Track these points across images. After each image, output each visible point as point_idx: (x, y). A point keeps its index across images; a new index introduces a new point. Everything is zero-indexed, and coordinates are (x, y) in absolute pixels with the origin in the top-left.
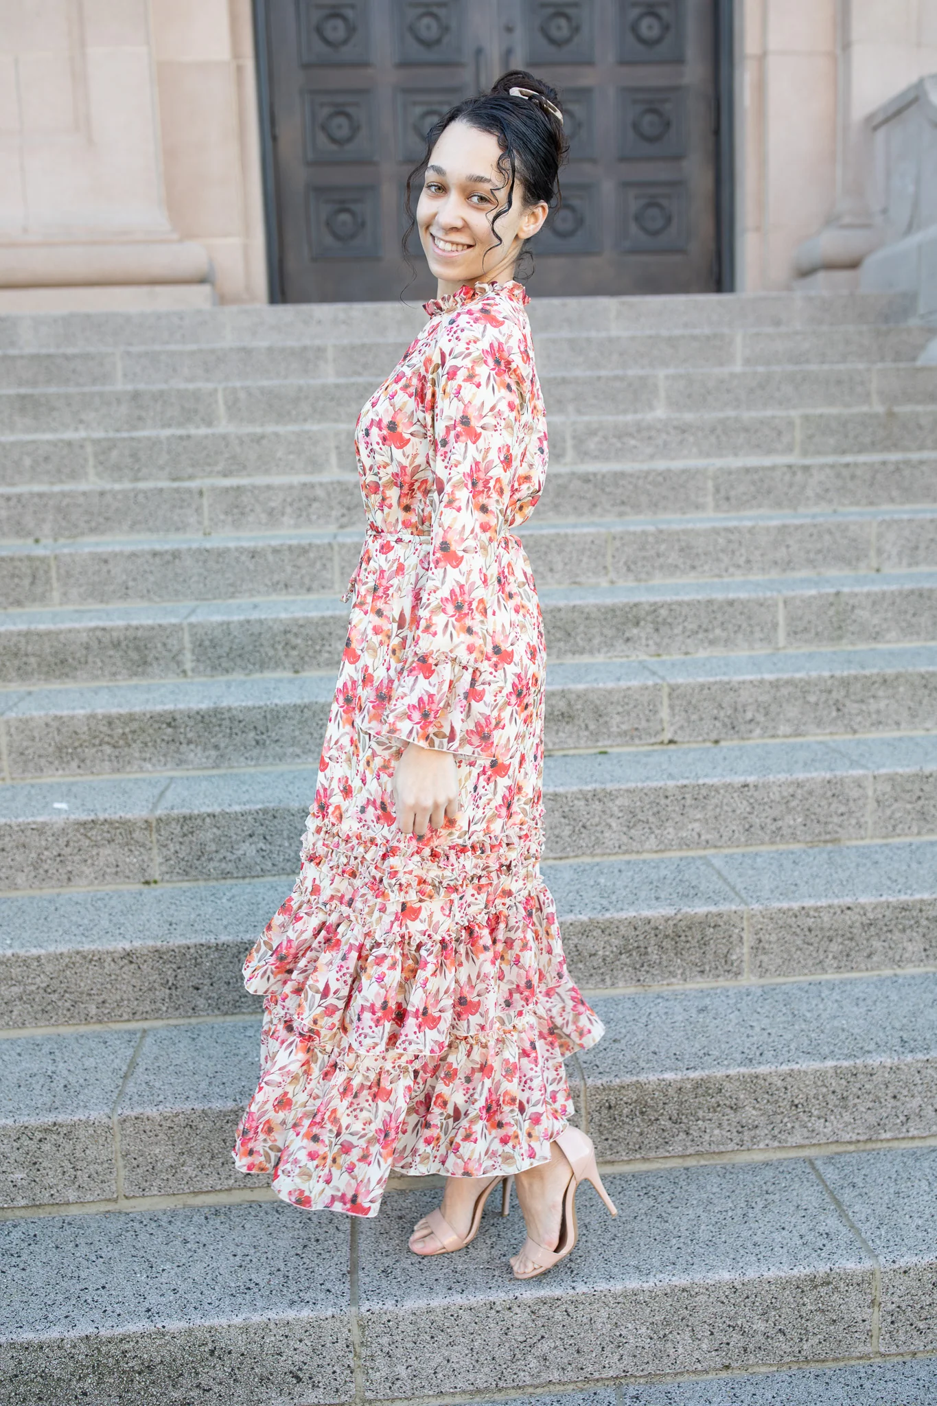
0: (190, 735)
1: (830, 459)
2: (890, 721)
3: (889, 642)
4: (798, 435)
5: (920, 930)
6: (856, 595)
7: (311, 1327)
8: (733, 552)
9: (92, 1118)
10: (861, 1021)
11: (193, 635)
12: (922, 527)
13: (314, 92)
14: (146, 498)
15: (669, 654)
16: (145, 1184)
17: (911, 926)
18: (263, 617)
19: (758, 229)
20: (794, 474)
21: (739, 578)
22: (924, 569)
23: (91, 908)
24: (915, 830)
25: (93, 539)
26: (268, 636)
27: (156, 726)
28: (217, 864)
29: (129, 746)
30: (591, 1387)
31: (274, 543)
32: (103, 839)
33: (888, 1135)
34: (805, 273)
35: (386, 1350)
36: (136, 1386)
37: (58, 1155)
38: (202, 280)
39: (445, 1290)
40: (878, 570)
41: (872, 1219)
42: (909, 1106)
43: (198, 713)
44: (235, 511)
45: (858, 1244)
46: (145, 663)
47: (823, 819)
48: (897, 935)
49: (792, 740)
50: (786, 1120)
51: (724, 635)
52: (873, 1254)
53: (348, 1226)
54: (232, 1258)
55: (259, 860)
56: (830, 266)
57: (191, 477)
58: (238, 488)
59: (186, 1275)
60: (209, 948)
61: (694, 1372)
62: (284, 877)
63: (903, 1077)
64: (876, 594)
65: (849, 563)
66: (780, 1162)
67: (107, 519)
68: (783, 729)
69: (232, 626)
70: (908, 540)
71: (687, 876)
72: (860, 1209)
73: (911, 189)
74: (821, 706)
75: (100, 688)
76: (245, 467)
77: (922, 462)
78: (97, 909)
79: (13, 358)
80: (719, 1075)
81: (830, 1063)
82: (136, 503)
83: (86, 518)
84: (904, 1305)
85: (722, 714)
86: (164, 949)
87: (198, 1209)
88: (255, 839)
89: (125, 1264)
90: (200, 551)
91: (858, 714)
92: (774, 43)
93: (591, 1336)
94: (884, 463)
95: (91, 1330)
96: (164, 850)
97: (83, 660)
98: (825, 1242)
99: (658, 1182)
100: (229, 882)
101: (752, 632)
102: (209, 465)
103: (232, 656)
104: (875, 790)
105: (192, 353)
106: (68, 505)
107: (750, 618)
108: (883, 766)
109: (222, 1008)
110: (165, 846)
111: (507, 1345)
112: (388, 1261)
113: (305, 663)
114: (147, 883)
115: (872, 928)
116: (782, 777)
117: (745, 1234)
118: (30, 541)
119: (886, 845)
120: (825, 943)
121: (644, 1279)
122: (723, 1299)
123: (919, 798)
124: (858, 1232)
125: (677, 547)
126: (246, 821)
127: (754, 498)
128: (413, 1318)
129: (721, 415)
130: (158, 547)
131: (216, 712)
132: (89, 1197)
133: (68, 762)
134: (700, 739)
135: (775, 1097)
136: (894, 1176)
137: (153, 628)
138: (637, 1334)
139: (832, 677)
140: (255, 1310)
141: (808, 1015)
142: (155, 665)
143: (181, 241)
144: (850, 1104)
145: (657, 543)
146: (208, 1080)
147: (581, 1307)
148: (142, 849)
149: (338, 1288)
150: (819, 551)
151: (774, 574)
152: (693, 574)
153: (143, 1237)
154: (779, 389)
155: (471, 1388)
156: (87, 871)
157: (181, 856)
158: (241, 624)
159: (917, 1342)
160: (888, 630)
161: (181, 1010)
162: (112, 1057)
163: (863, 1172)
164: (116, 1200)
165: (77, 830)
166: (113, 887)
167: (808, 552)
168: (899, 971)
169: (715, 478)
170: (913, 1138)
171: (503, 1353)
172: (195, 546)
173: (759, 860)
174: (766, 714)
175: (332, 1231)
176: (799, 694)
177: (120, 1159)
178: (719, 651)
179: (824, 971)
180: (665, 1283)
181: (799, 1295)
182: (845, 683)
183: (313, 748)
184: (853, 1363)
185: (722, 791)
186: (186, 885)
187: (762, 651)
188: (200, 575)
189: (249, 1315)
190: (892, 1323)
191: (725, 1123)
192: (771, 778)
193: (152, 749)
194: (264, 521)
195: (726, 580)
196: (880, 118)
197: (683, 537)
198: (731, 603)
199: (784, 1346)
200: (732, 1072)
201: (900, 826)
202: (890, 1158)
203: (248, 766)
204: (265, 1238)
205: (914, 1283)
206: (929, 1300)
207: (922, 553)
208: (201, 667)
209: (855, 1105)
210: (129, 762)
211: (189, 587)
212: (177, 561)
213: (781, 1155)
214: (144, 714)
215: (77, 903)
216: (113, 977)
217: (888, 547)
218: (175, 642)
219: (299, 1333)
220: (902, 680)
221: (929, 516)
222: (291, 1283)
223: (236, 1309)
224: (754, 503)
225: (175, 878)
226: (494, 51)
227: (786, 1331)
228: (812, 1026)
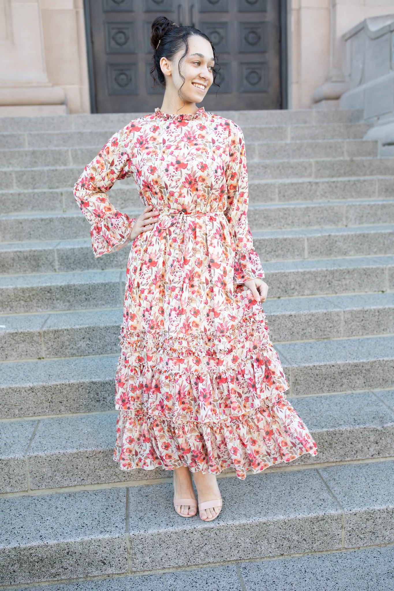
0: (57, 296)
1: (327, 180)
2: (351, 289)
3: (351, 256)
4: (314, 169)
5: (362, 374)
6: (337, 236)
7: (109, 542)
8: (286, 218)
9: (16, 457)
10: (338, 413)
11: (59, 254)
12: (365, 208)
13: (109, 23)
14: (39, 196)
16: (39, 484)
17: (359, 373)
19: (297, 82)
20: (312, 186)
21: (289, 229)
22: (365, 225)
23: (15, 369)
24: (361, 333)
25: (16, 213)
27: (43, 292)
28: (69, 350)
29: (32, 301)
30: (226, 564)
32: (21, 340)
33: (349, 459)
34: (317, 101)
35: (141, 551)
36: (36, 568)
37: (2, 473)
38: (62, 103)
39: (165, 526)
40: (346, 226)
41: (342, 493)
42: (357, 447)
43: (61, 287)
45: (336, 503)
46: (38, 266)
47: (323, 329)
48: (353, 377)
49: (310, 297)
51: (282, 253)
52: (342, 507)
53: (125, 500)
54: (76, 514)
55: (87, 348)
56: (328, 98)
57: (58, 187)
59: (57, 522)
60: (66, 385)
61: (268, 557)
62: (98, 356)
63: (355, 435)
64: (345, 236)
65: (334, 223)
66: (305, 471)
67: (22, 205)
68: (307, 292)
69: (75, 250)
70: (359, 213)
72: (337, 489)
73: (361, 66)
74: (322, 282)
75: (19, 277)
77: (364, 181)
78: (18, 370)
81: (325, 430)
82: (34, 198)
83: (12, 205)
84: (354, 528)
85: (281, 286)
86: (47, 386)
87: (62, 494)
88: (85, 340)
89: (31, 518)
90: (61, 219)
91: (337, 286)
92: (304, 4)
93: (226, 543)
94: (349, 181)
95: (16, 545)
96: (47, 345)
97: (12, 265)
98: (322, 503)
100: (75, 358)
101: (294, 252)
102: (65, 182)
103: (75, 263)
104: (344, 317)
105: (58, 135)
106: (5, 199)
107: (293, 246)
108: (348, 307)
109: (72, 410)
110: (47, 343)
111: (191, 547)
112: (142, 514)
113: (106, 266)
114: (40, 358)
115: (343, 374)
116: (306, 312)
117: (290, 500)
119: (349, 340)
121: (248, 519)
122: (280, 527)
123: (363, 320)
124: (336, 498)
125: (263, 216)
126: (81, 332)
127: (295, 196)
128: (152, 537)
129: (281, 161)
130: (43, 217)
131: (69, 286)
132: (16, 490)
133: (6, 308)
134: (272, 296)
136: (351, 476)
137: (41, 251)
138: (245, 542)
139: (327, 270)
140: (86, 535)
141: (316, 410)
142: (42, 266)
143: (53, 86)
144: (333, 446)
145: (254, 214)
146: (66, 440)
147: (222, 531)
148: (37, 345)
149: (120, 525)
150: (322, 218)
151: (303, 228)
152: (269, 228)
153: (38, 506)
154: (306, 150)
155: (176, 565)
156: (14, 354)
157: (54, 347)
158: (79, 249)
159: (360, 543)
160: (350, 251)
161: (54, 412)
162: (25, 431)
163: (338, 474)
165: (10, 337)
166: (25, 360)
167: (317, 218)
168: (354, 392)
169: (279, 187)
170: (359, 460)
171: (190, 551)
172: (59, 216)
173: (296, 346)
174: (300, 286)
175: (118, 502)
176: (313, 277)
177: (28, 474)
178: (280, 260)
179: (323, 392)
180: (256, 521)
181: (312, 525)
182: (332, 273)
183: (110, 301)
184: (334, 552)
185: (281, 318)
186: (56, 359)
187: (298, 260)
188: (61, 229)
189: (83, 537)
190: (350, 535)
192: (301, 312)
193: (42, 302)
195: (283, 230)
196: (348, 36)
197: (265, 212)
198: (285, 240)
199: (305, 546)
201: (355, 332)
202: (349, 468)
203: (82, 309)
204: (90, 505)
205: (359, 519)
206: (365, 526)
207: (364, 218)
208: (62, 268)
209: (335, 447)
210: (32, 308)
211: (57, 234)
212: (52, 223)
213: (305, 468)
214: (38, 288)
215: (10, 367)
216: (25, 398)
217: (350, 216)
218: (51, 257)
219: (104, 544)
220: (356, 271)
221: (367, 203)
222: (101, 524)
223: (78, 535)
224: (295, 198)
225: (51, 357)
226: (186, 6)
227: (307, 540)
228: (318, 414)
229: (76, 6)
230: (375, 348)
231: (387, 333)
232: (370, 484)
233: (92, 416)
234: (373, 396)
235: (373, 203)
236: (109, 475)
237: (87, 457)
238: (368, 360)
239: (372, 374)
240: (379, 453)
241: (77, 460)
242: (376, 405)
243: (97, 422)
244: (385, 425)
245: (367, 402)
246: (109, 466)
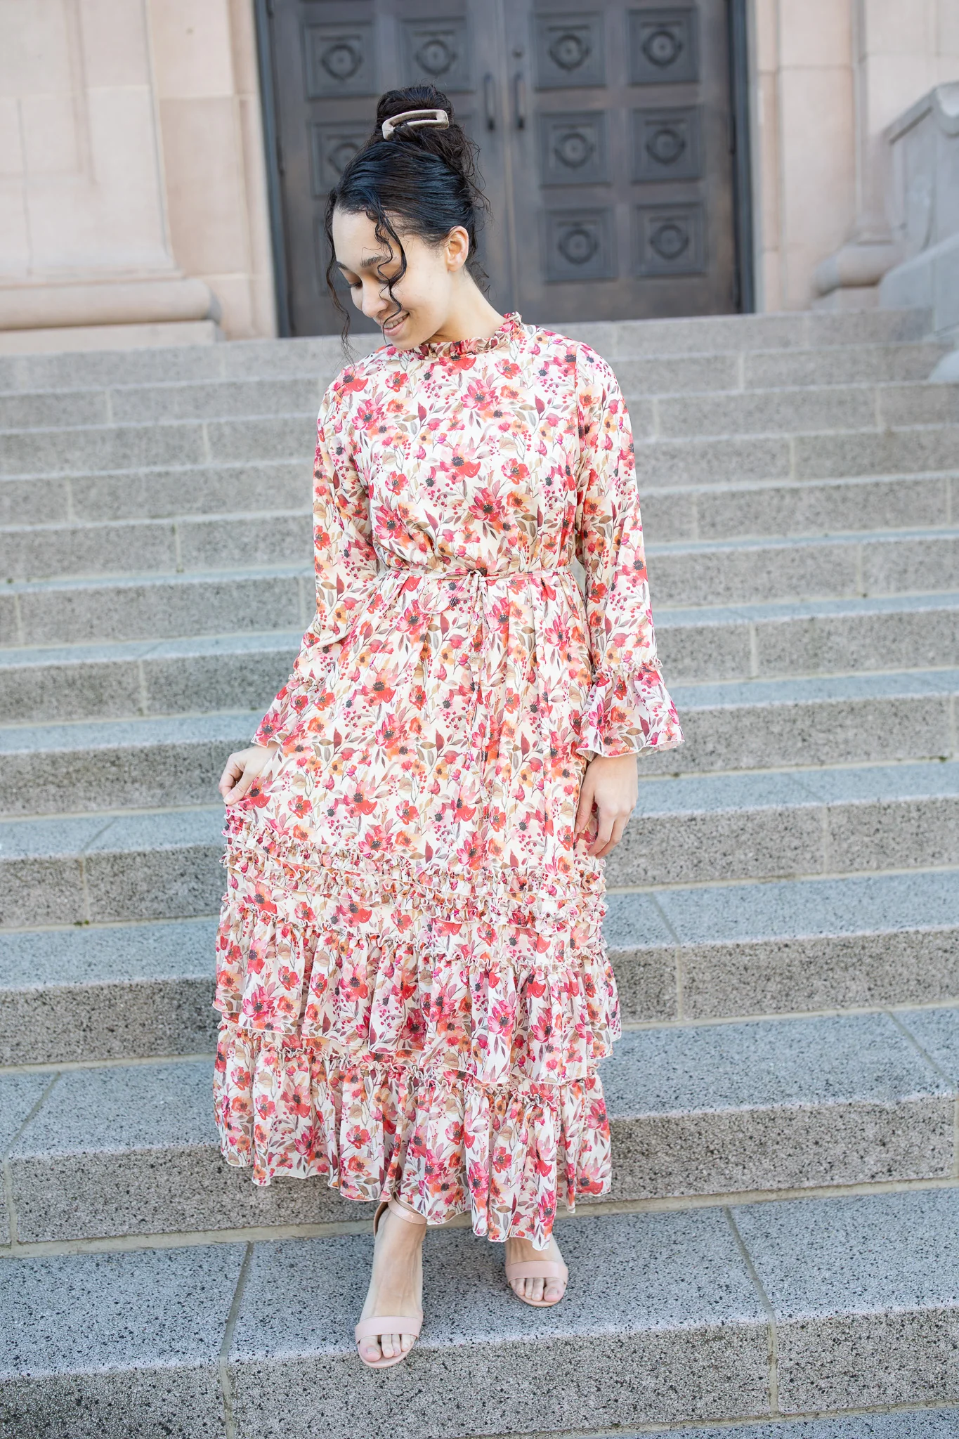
0: (134, 774)
1: (824, 482)
2: (859, 751)
3: (868, 669)
4: (793, 459)
5: (863, 968)
6: (832, 621)
7: (179, 1377)
8: (712, 579)
10: (790, 1064)
11: (148, 673)
12: (910, 550)
13: (319, 125)
14: (118, 536)
16: (38, 1230)
17: (854, 964)
18: (218, 653)
19: (776, 249)
20: (783, 497)
21: (718, 606)
22: (913, 593)
23: (17, 949)
24: (875, 865)
25: (62, 578)
26: (225, 672)
27: (100, 764)
28: (149, 904)
29: (74, 785)
31: (238, 578)
32: (33, 879)
33: (811, 1183)
34: (824, 292)
35: (257, 1402)
38: (205, 317)
39: (319, 1341)
40: (865, 596)
41: (777, 1271)
42: (832, 1153)
43: (142, 751)
44: (208, 547)
46: (101, 701)
47: (775, 854)
48: (839, 974)
49: (756, 772)
50: (701, 1166)
51: (694, 664)
52: (770, 1307)
53: (237, 1274)
54: (113, 1305)
55: (191, 899)
56: (848, 284)
57: (170, 515)
58: (210, 524)
59: (63, 1323)
60: (123, 989)
61: (581, 1430)
63: (825, 1122)
64: (853, 620)
65: (834, 589)
66: (696, 1211)
67: (80, 558)
68: (746, 761)
69: (187, 664)
70: (895, 563)
71: (627, 914)
72: (767, 1261)
73: (927, 202)
74: (785, 736)
75: (54, 728)
76: (224, 503)
77: (917, 483)
78: (22, 951)
80: (628, 1119)
81: (746, 1107)
82: (108, 541)
83: (59, 557)
84: (803, 1363)
86: (77, 990)
87: (90, 1256)
88: (186, 878)
89: (5, 1311)
90: (163, 588)
91: (825, 745)
92: (788, 58)
93: (471, 1391)
94: (877, 485)
96: (95, 890)
97: (38, 700)
98: (723, 1294)
100: (161, 922)
101: (723, 662)
102: (188, 501)
103: (188, 693)
104: (830, 823)
105: (182, 390)
106: (40, 545)
107: (720, 647)
108: (839, 798)
109: (138, 1050)
110: (96, 886)
111: (383, 1399)
112: (269, 1310)
113: (262, 699)
114: (79, 923)
115: (812, 967)
116: (731, 810)
117: (642, 1285)
119: (843, 880)
120: (762, 983)
121: (526, 1331)
122: (609, 1353)
123: (877, 830)
124: (760, 1283)
126: (177, 860)
127: (742, 523)
128: (284, 1369)
129: (712, 439)
130: (122, 585)
131: (161, 750)
133: (13, 802)
134: (659, 772)
135: (689, 1143)
136: (811, 1226)
137: (107, 666)
138: (520, 1389)
139: (796, 706)
140: (123, 1359)
141: (737, 1057)
142: (110, 703)
143: (184, 278)
144: (770, 1150)
146: (107, 1123)
147: (459, 1360)
148: (73, 890)
149: (211, 1337)
150: (803, 577)
151: (756, 601)
152: (669, 603)
153: (29, 1283)
154: (778, 412)
156: (18, 911)
157: (112, 896)
158: (196, 661)
159: (819, 1402)
160: (867, 657)
161: (96, 1053)
162: (20, 1100)
163: (780, 1222)
164: (9, 1246)
165: (8, 871)
166: (45, 928)
167: (791, 578)
168: (842, 1012)
169: (700, 504)
170: (838, 1186)
171: (379, 1407)
172: (158, 583)
173: (706, 896)
174: (728, 745)
175: (220, 1278)
176: (762, 724)
177: (12, 1204)
178: (687, 682)
179: (763, 1011)
180: (546, 1336)
181: (690, 1350)
182: (811, 712)
184: (751, 1422)
185: (668, 825)
186: (117, 925)
187: (733, 681)
188: (165, 612)
189: (116, 1364)
190: (792, 1381)
191: (637, 1170)
192: (719, 811)
193: (97, 789)
194: (237, 557)
196: (897, 130)
197: (659, 565)
198: (700, 632)
199: (676, 1404)
200: (641, 1116)
201: (858, 860)
202: (811, 1207)
203: (194, 804)
204: (151, 1285)
205: (812, 1339)
206: (829, 1358)
207: (911, 576)
208: (157, 705)
209: (774, 1151)
210: (74, 802)
211: (154, 625)
212: (141, 598)
213: (697, 1203)
214: (88, 753)
215: (5, 944)
216: (27, 1019)
217: (874, 571)
218: (130, 680)
219: (167, 1383)
220: (871, 708)
221: (917, 538)
222: (166, 1331)
223: (105, 1357)
224: (741, 528)
225: (107, 919)
226: (502, 77)
227: (678, 1388)
228: (738, 1069)
229: (239, 89)
230: (903, 902)
231: (943, 864)
232: (855, 1250)
233: (187, 1064)
234: (890, 1022)
235: (930, 538)
236: (207, 1212)
237: (152, 1166)
238: (877, 933)
239: (888, 968)
240: (889, 1171)
241: (128, 1172)
242: (892, 1047)
243: (193, 1081)
244: (904, 1099)
245: (871, 1037)
246: (204, 1189)
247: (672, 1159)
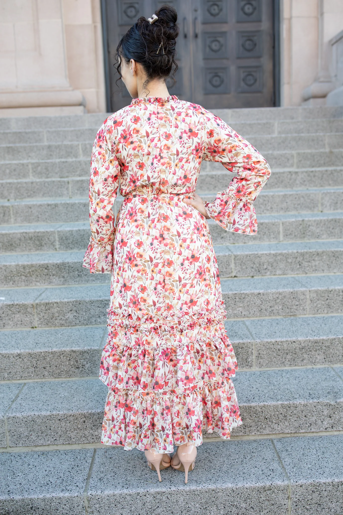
0: (54, 272)
1: (307, 169)
2: (320, 270)
3: (323, 239)
4: (295, 160)
5: (322, 351)
6: (310, 221)
7: (69, 500)
8: (266, 204)
10: (296, 386)
11: (59, 235)
12: (339, 195)
14: (48, 184)
15: (238, 243)
16: (17, 442)
17: (319, 349)
18: (85, 228)
19: (289, 83)
20: (292, 175)
21: (268, 215)
22: (340, 211)
23: (10, 336)
24: (326, 312)
25: (27, 199)
26: (87, 235)
27: (41, 269)
28: (58, 321)
29: (31, 276)
32: (16, 311)
33: (303, 431)
34: (306, 99)
35: (98, 509)
38: (80, 105)
39: (121, 487)
40: (322, 212)
41: (291, 464)
42: (311, 420)
43: (56, 264)
44: (81, 189)
46: (41, 245)
47: (289, 307)
48: (313, 353)
49: (282, 276)
50: (263, 424)
51: (259, 236)
52: (289, 478)
53: (91, 461)
54: (44, 472)
55: (74, 320)
56: (315, 97)
57: (67, 177)
58: (82, 181)
59: (26, 478)
60: (49, 353)
62: (84, 326)
63: (309, 408)
64: (318, 221)
65: (311, 209)
66: (260, 440)
67: (34, 192)
68: (278, 272)
69: (73, 232)
70: (333, 200)
71: (235, 328)
72: (288, 460)
74: (293, 263)
75: (24, 255)
76: (87, 173)
78: (12, 337)
79: (7, 133)
81: (280, 402)
82: (44, 186)
83: (26, 192)
84: (300, 499)
85: (255, 266)
86: (32, 353)
87: (36, 452)
88: (72, 312)
89: (4, 473)
90: (65, 204)
91: (307, 267)
92: (294, 13)
93: (177, 507)
94: (326, 171)
96: (39, 315)
97: (19, 244)
98: (271, 473)
99: (212, 447)
100: (63, 328)
101: (270, 235)
102: (74, 172)
103: (73, 243)
104: (310, 296)
105: (72, 131)
106: (20, 187)
107: (269, 229)
108: (314, 287)
109: (54, 375)
110: (39, 314)
111: (145, 509)
112: (102, 475)
114: (33, 328)
115: (303, 350)
116: (274, 291)
117: (241, 469)
118: (6, 200)
119: (314, 317)
120: (285, 355)
121: (198, 485)
122: (229, 494)
123: (327, 299)
124: (285, 469)
126: (69, 305)
127: (276, 184)
128: (108, 498)
130: (50, 203)
131: (63, 264)
133: (9, 282)
134: (246, 275)
135: (258, 415)
136: (303, 447)
137: (44, 233)
138: (195, 507)
139: (297, 252)
140: (48, 493)
141: (276, 383)
142: (45, 246)
143: (73, 90)
144: (288, 418)
146: (43, 403)
147: (173, 496)
148: (31, 315)
149: (81, 485)
150: (299, 204)
151: (282, 213)
153: (14, 462)
154: (290, 143)
156: (10, 323)
157: (45, 318)
158: (77, 231)
159: (306, 514)
160: (323, 234)
161: (39, 376)
162: (10, 393)
163: (292, 445)
165: (7, 308)
166: (20, 329)
167: (295, 205)
168: (314, 367)
170: (313, 432)
172: (63, 202)
173: (264, 322)
174: (272, 266)
175: (84, 462)
176: (284, 259)
177: (7, 433)
178: (257, 242)
179: (285, 366)
180: (205, 488)
181: (259, 494)
182: (303, 255)
183: (99, 278)
185: (250, 296)
186: (47, 329)
187: (273, 242)
188: (65, 213)
189: (46, 494)
190: (296, 506)
192: (269, 291)
193: (40, 278)
195: (263, 215)
196: (334, 41)
198: (262, 224)
199: (253, 513)
201: (320, 310)
202: (303, 440)
203: (75, 284)
204: (59, 464)
205: (305, 491)
206: (310, 497)
207: (339, 205)
208: (62, 247)
209: (290, 419)
210: (31, 282)
211: (61, 217)
212: (57, 208)
213: (261, 437)
214: (37, 265)
215: (6, 335)
216: (14, 363)
217: (325, 203)
218: (52, 238)
219: (64, 502)
220: (325, 254)
222: (64, 483)
223: (42, 492)
224: (276, 186)
225: (43, 326)
226: (190, 18)
227: (254, 508)
228: (276, 387)
229: (94, 21)
230: (337, 326)
232: (320, 457)
233: (72, 381)
234: (332, 371)
236: (79, 437)
237: (59, 420)
238: (328, 338)
239: (331, 351)
240: (332, 427)
241: (50, 422)
242: (333, 381)
243: (74, 387)
244: (338, 401)
245: (325, 377)
246: (79, 429)
247: (252, 421)
